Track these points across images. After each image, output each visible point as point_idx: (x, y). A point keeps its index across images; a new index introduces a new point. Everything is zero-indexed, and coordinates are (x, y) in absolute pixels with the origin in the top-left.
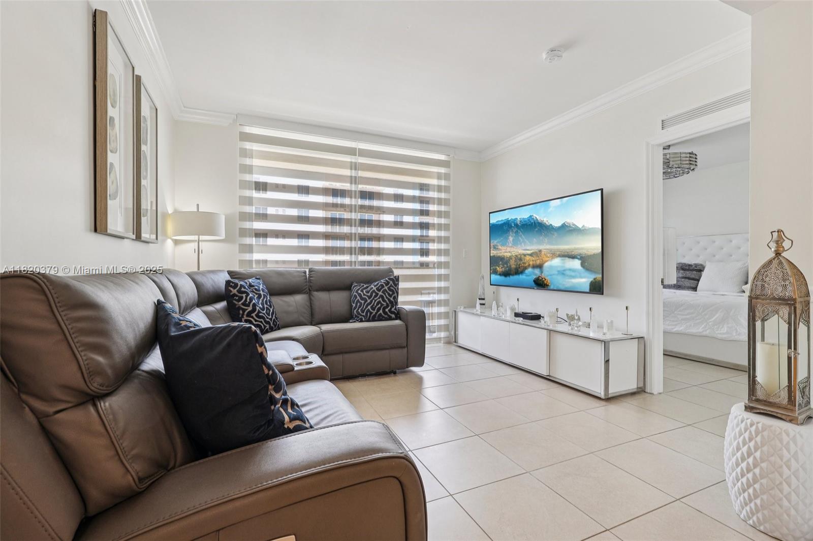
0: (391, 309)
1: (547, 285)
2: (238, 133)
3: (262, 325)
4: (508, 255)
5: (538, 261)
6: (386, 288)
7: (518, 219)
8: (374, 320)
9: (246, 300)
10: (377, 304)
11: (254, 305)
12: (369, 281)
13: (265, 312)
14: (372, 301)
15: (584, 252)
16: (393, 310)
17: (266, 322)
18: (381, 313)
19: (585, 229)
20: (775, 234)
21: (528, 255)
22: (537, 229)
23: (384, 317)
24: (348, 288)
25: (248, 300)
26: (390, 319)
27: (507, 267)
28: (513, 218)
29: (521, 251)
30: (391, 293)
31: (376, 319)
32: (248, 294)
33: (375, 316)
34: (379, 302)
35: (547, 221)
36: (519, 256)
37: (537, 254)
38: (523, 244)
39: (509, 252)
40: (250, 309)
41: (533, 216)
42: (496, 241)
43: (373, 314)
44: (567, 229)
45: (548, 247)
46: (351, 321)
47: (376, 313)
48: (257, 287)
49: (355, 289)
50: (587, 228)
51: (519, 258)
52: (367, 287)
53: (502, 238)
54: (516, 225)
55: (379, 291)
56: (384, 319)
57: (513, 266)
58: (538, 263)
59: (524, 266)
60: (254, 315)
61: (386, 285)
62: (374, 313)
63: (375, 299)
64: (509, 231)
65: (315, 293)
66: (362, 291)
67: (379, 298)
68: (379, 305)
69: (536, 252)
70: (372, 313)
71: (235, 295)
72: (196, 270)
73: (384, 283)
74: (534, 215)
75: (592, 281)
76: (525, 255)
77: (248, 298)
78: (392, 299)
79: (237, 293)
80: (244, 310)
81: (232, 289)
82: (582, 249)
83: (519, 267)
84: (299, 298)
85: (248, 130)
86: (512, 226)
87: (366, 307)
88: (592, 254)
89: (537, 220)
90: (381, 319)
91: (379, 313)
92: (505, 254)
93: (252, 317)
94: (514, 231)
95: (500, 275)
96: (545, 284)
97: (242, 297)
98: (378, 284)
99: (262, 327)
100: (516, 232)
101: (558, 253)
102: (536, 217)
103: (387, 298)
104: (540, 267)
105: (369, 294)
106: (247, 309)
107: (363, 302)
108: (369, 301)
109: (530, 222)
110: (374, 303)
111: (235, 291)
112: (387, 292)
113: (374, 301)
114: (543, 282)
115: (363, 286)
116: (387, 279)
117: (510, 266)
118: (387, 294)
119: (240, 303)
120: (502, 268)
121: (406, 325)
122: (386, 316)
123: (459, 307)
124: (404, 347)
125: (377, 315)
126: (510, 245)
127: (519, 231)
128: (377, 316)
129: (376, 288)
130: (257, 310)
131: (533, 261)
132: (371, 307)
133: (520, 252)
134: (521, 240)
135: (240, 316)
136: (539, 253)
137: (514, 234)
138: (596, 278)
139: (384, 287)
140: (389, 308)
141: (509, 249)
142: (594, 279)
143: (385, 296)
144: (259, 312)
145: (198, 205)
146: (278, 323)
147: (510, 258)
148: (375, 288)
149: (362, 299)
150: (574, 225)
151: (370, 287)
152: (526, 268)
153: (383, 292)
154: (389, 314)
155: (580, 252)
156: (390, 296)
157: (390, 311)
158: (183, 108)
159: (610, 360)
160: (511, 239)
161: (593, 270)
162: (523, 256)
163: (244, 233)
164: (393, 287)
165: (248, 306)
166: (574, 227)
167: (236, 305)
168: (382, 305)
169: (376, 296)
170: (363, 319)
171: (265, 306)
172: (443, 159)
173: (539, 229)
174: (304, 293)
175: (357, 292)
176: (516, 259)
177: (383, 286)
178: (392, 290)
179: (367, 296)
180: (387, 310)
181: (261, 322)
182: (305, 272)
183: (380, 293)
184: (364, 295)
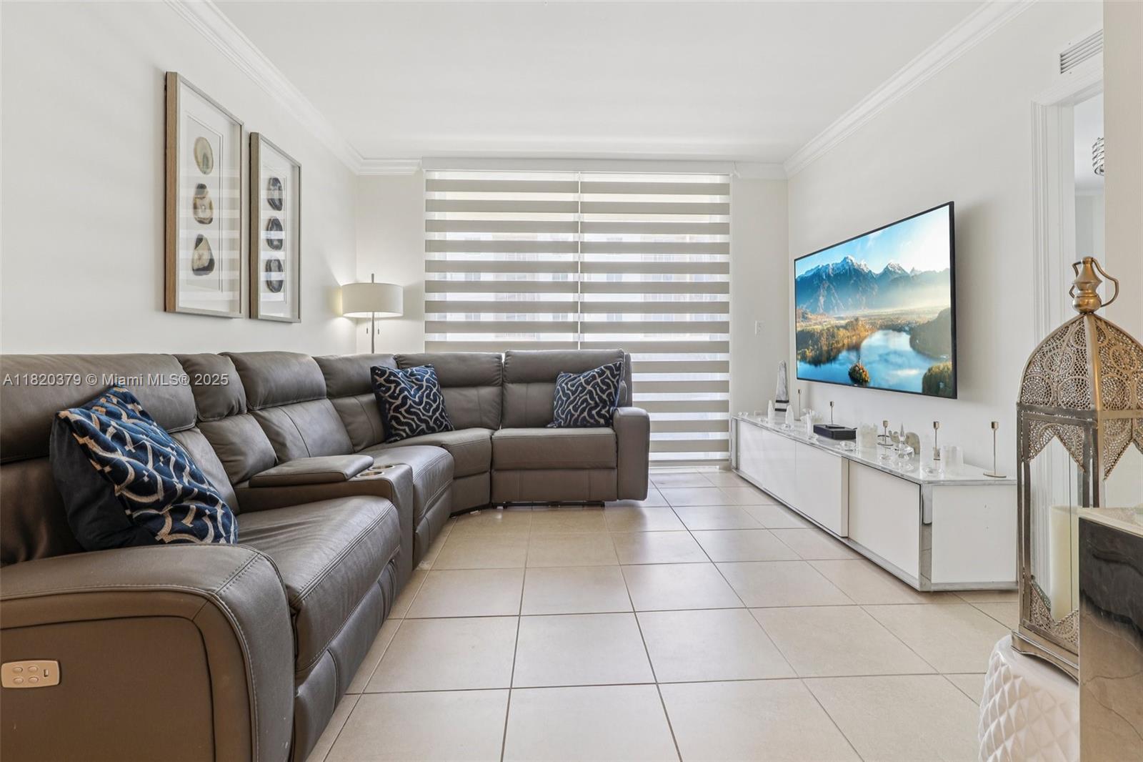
0: (600, 410)
1: (866, 381)
2: (425, 181)
3: (413, 423)
4: (818, 328)
5: (854, 337)
6: (599, 380)
7: (831, 265)
8: (575, 426)
9: (394, 391)
10: (582, 403)
11: (405, 398)
12: (580, 371)
13: (421, 407)
14: (575, 398)
15: (913, 318)
16: (603, 412)
17: (421, 420)
18: (585, 417)
19: (916, 275)
20: (1081, 268)
21: (842, 327)
22: (852, 281)
23: (588, 422)
24: (552, 379)
25: (397, 391)
26: (598, 425)
27: (818, 349)
28: (824, 265)
29: (834, 322)
30: (605, 388)
31: (579, 424)
32: (398, 384)
33: (577, 420)
34: (585, 400)
35: (865, 265)
36: (831, 330)
37: (852, 325)
38: (836, 308)
39: (820, 323)
40: (399, 402)
41: (847, 258)
42: (805, 306)
43: (574, 417)
44: (892, 278)
45: (867, 312)
46: (549, 426)
47: (579, 416)
48: (419, 377)
49: (559, 381)
50: (918, 273)
51: (831, 334)
52: (575, 378)
53: (811, 301)
54: (828, 276)
55: (589, 384)
56: (589, 424)
57: (825, 348)
58: (854, 341)
59: (837, 348)
60: (402, 410)
61: (600, 377)
62: (576, 416)
63: (581, 395)
64: (819, 287)
65: (511, 387)
66: (567, 384)
67: (586, 395)
68: (585, 405)
69: (852, 322)
70: (574, 415)
71: (381, 385)
72: (370, 352)
73: (597, 372)
74: (850, 257)
75: (926, 374)
76: (838, 328)
77: (398, 389)
78: (604, 397)
79: (384, 383)
80: (391, 404)
81: (377, 378)
82: (912, 313)
83: (832, 349)
84: (487, 392)
85: (437, 176)
86: (823, 278)
87: (568, 407)
88: (926, 322)
89: (853, 264)
90: (585, 425)
91: (583, 415)
92: (815, 327)
93: (401, 413)
94: (826, 286)
95: (810, 363)
96: (863, 380)
97: (390, 388)
98: (589, 374)
99: (412, 425)
100: (828, 289)
101: (879, 322)
102: (851, 261)
103: (597, 394)
104: (856, 348)
105: (574, 389)
106: (394, 403)
107: (565, 399)
108: (572, 398)
109: (845, 269)
110: (578, 402)
111: (381, 380)
112: (599, 386)
113: (578, 398)
114: (861, 375)
115: (570, 376)
116: (602, 367)
117: (821, 347)
118: (598, 389)
119: (387, 395)
120: (812, 351)
121: (616, 435)
122: (592, 421)
123: (740, 414)
124: (613, 468)
125: (580, 418)
126: (821, 311)
127: (831, 286)
128: (580, 420)
129: (585, 381)
130: (408, 404)
131: (848, 337)
132: (573, 407)
133: (832, 322)
134: (834, 301)
135: (387, 411)
136: (855, 323)
137: (825, 292)
138: (932, 369)
139: (596, 379)
140: (598, 409)
141: (820, 319)
142: (930, 370)
143: (594, 392)
144: (411, 406)
145: (373, 275)
146: (445, 423)
147: (821, 333)
148: (583, 381)
149: (565, 394)
150: (900, 269)
151: (578, 379)
152: (839, 351)
153: (593, 387)
154: (596, 417)
155: (909, 318)
156: (603, 391)
157: (598, 413)
158: (362, 160)
159: (933, 524)
160: (822, 300)
161: (927, 353)
162: (836, 330)
163: (431, 307)
164: (609, 379)
165: (396, 398)
166: (900, 272)
167: (382, 397)
168: (588, 404)
169: (581, 392)
170: (562, 424)
171: (425, 399)
172: (718, 182)
173: (855, 281)
174: (495, 385)
175: (560, 385)
176: (827, 335)
177: (594, 377)
178: (608, 383)
179: (571, 391)
180: (594, 412)
181: (413, 420)
182: (500, 358)
183: (589, 388)
184: (568, 389)
